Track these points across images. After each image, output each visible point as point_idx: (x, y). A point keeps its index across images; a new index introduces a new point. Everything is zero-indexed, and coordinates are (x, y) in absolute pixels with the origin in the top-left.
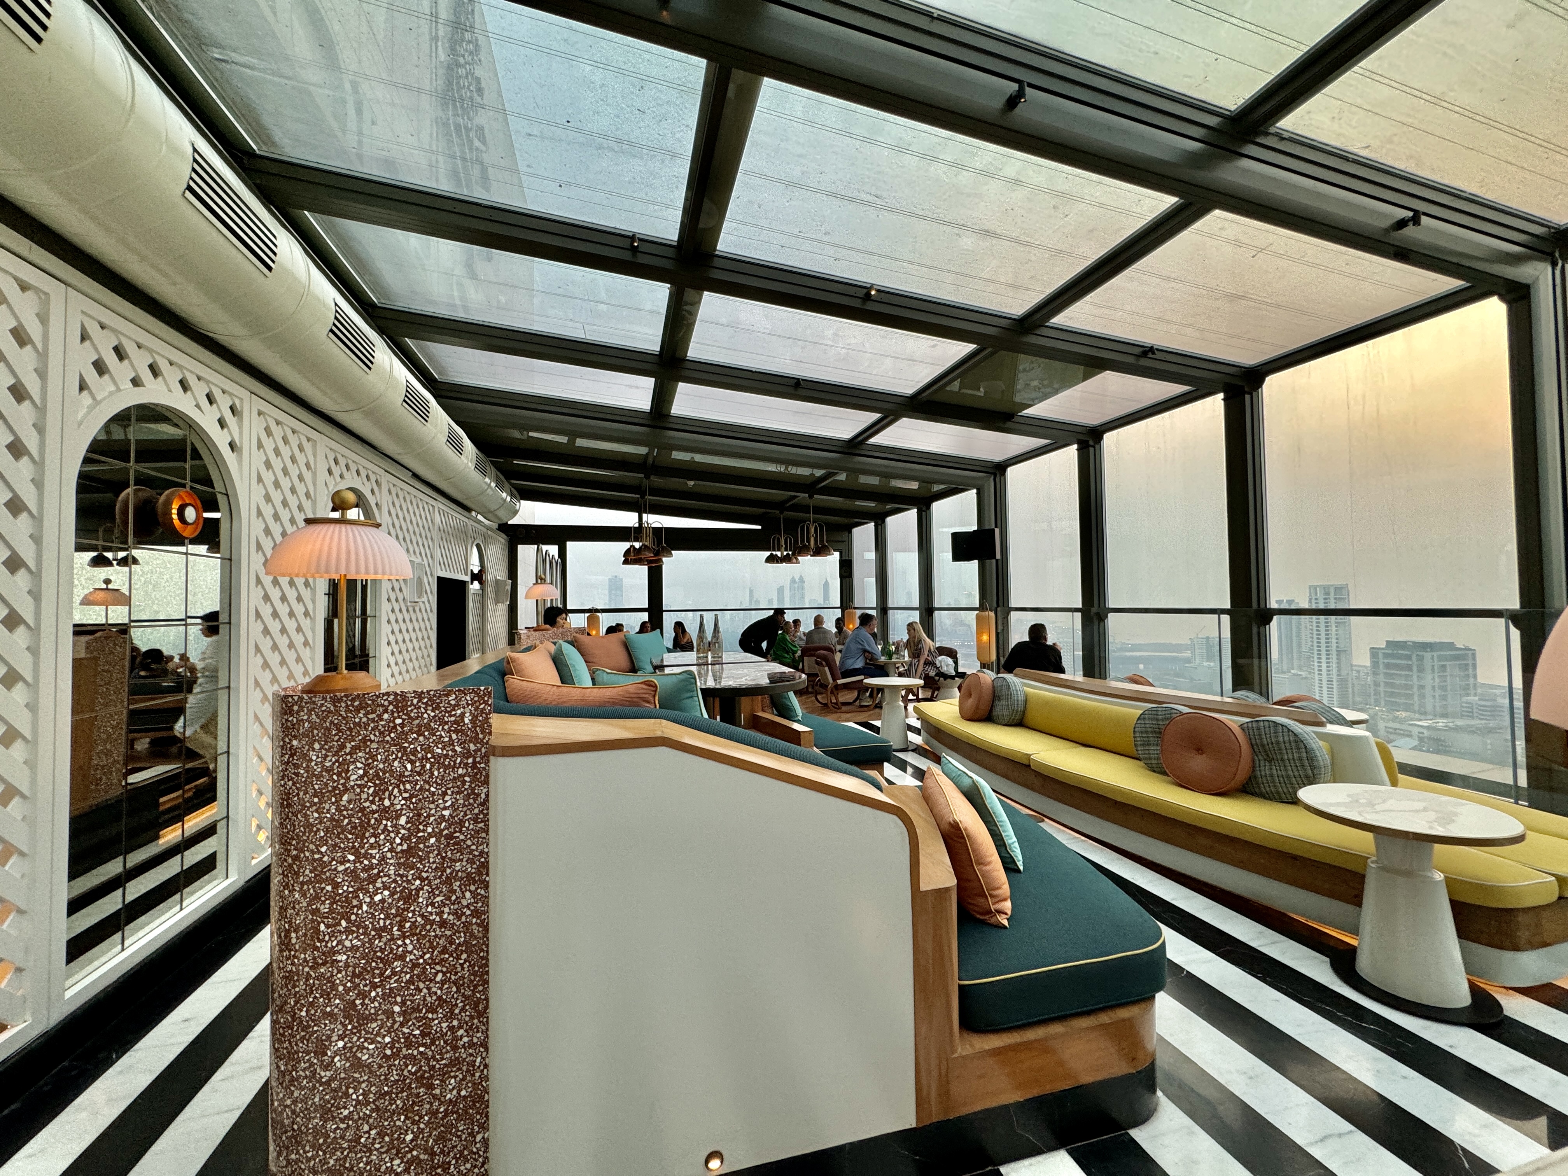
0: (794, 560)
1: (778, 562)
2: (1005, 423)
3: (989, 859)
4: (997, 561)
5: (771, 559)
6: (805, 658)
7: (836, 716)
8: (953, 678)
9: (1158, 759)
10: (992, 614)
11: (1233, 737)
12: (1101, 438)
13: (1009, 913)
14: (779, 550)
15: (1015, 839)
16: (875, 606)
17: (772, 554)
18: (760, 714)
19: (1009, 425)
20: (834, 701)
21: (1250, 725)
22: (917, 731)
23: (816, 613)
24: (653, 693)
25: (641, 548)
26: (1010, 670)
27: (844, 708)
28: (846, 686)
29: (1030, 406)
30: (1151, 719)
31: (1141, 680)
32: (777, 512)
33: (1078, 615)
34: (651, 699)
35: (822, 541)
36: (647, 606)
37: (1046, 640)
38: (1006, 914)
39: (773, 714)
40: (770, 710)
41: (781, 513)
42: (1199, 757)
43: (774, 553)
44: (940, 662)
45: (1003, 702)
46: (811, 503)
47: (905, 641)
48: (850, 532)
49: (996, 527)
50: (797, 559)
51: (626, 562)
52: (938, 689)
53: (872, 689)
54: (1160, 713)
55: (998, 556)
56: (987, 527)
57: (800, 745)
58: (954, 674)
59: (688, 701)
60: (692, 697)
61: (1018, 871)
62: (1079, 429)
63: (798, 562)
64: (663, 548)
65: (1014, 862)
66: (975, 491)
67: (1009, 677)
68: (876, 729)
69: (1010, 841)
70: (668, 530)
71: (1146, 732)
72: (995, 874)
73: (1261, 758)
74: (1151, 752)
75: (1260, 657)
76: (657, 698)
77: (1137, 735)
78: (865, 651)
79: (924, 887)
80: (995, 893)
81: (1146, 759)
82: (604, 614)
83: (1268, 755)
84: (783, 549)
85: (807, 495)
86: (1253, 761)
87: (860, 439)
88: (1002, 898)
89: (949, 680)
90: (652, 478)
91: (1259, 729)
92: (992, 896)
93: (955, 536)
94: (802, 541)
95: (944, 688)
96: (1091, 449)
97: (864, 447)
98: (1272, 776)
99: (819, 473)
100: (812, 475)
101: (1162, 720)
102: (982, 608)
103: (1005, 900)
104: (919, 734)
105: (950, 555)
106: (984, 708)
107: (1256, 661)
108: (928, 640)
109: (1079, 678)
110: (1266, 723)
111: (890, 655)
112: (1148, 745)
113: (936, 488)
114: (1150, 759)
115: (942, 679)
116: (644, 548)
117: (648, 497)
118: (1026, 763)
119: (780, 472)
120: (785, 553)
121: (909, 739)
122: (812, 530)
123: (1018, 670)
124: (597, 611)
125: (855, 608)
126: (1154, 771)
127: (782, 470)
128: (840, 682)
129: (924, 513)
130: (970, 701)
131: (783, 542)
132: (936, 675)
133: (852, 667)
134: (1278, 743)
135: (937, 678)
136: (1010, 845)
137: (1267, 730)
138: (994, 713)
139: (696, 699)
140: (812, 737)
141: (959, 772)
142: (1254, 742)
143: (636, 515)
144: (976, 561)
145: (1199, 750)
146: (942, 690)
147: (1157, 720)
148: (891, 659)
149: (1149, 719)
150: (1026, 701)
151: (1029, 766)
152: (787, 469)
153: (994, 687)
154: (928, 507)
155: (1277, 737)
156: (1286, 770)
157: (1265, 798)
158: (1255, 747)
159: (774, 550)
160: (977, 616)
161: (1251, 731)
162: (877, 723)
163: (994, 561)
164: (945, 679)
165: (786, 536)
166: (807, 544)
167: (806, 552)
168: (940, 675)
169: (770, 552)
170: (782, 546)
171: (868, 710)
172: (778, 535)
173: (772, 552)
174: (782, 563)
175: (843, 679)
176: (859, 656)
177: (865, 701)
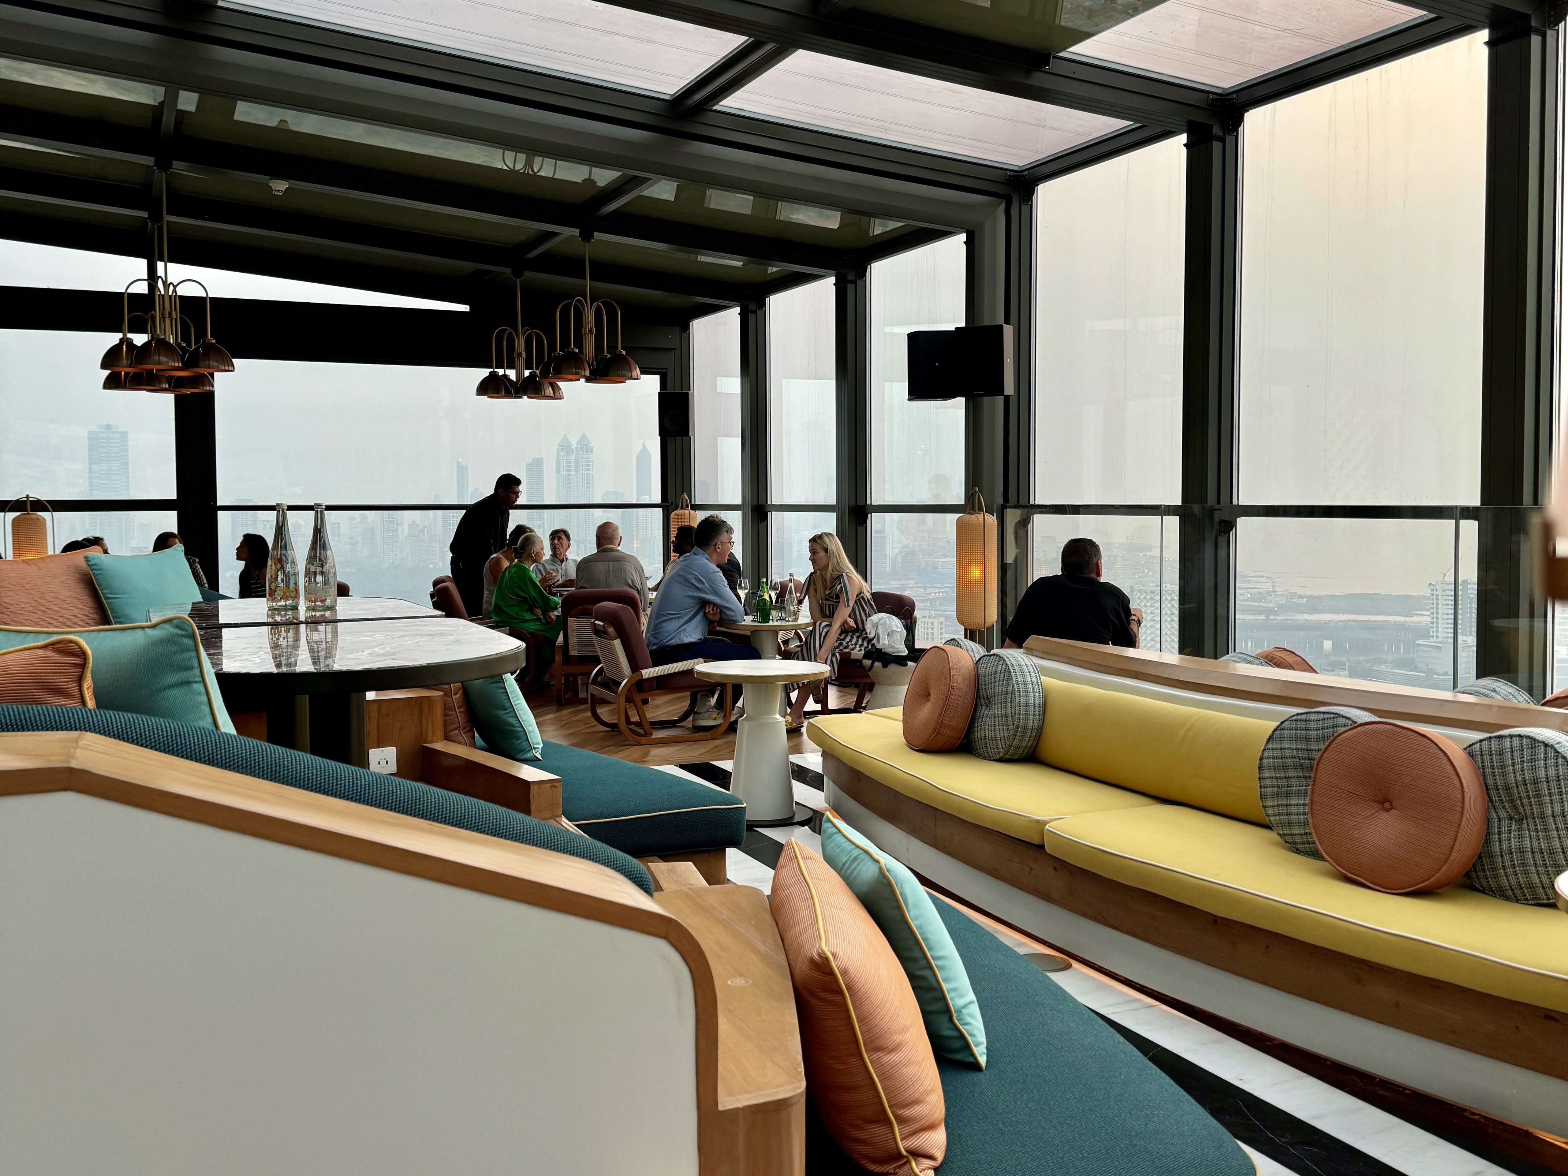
0: (549, 391)
1: (508, 394)
2: (1028, 73)
3: (898, 1038)
4: (1007, 398)
5: (489, 387)
6: (571, 621)
7: (636, 751)
8: (901, 661)
9: (1305, 824)
10: (992, 520)
11: (1452, 772)
12: (1239, 120)
13: (940, 1155)
14: (510, 364)
15: (972, 996)
16: (738, 501)
17: (493, 375)
18: (440, 746)
19: (1038, 79)
20: (635, 718)
21: (1485, 744)
22: (814, 780)
23: (600, 516)
24: (76, 671)
25: (146, 345)
26: (1019, 643)
27: (658, 734)
28: (663, 684)
29: (1088, 35)
30: (1297, 739)
31: (1290, 659)
32: (508, 271)
33: (1173, 523)
34: (73, 687)
35: (612, 347)
36: (173, 496)
37: (1099, 575)
38: (931, 1157)
39: (473, 745)
40: (465, 738)
41: (518, 274)
42: (1384, 815)
43: (501, 372)
44: (876, 626)
45: (997, 710)
46: (588, 250)
47: (802, 578)
48: (686, 328)
49: (1007, 321)
50: (556, 388)
51: (112, 383)
52: (871, 687)
53: (723, 685)
54: (1313, 725)
55: (1009, 388)
56: (987, 322)
57: (528, 812)
58: (905, 652)
59: (175, 692)
60: (188, 683)
61: (975, 1067)
62: (1192, 99)
63: (557, 395)
64: (208, 347)
65: (967, 1047)
66: (963, 237)
67: (1014, 656)
68: (721, 778)
69: (960, 1002)
70: (222, 305)
71: (1285, 767)
72: (909, 1071)
73: (1503, 814)
74: (1293, 810)
75: (1532, 615)
76: (88, 683)
77: (1267, 774)
78: (704, 603)
79: (727, 1102)
80: (907, 1112)
81: (1282, 824)
82: (58, 515)
83: (1515, 808)
84: (523, 363)
85: (576, 232)
86: (1488, 820)
87: (698, 96)
88: (928, 1123)
89: (893, 668)
90: (178, 166)
91: (1501, 753)
92: (901, 1120)
93: (916, 340)
94: (565, 344)
95: (880, 684)
96: (1217, 146)
97: (709, 118)
98: (1521, 851)
99: (604, 177)
100: (589, 182)
101: (1318, 740)
102: (970, 505)
103: (931, 1127)
104: (820, 787)
105: (903, 387)
106: (956, 721)
107: (1523, 622)
108: (857, 577)
109: (1171, 656)
110: (1516, 742)
111: (762, 611)
112: (1288, 795)
113: (879, 228)
114: (1290, 824)
115: (878, 664)
116: (157, 345)
117: (168, 218)
118: (1036, 840)
119: (512, 172)
120: (527, 373)
121: (796, 798)
122: (589, 319)
123: (1033, 640)
124: (40, 505)
125: (696, 507)
126: (1298, 851)
127: (519, 166)
128: (648, 673)
129: (850, 288)
130: (926, 711)
131: (520, 344)
132: (865, 657)
133: (674, 642)
134: (1536, 782)
135: (867, 663)
136: (959, 1011)
137: (1517, 754)
138: (978, 734)
139: (199, 687)
140: (559, 794)
141: (856, 852)
142: (1490, 781)
143: (142, 263)
144: (960, 401)
145: (1385, 802)
146: (877, 689)
147: (1307, 740)
148: (766, 619)
149: (1291, 739)
150: (1044, 707)
151: (1042, 847)
152: (529, 163)
153: (977, 677)
154: (862, 273)
155: (1533, 769)
156: (1548, 838)
157: (1507, 898)
158: (1493, 793)
159: (501, 365)
160: (960, 525)
161: (1487, 758)
162: (727, 765)
163: (1002, 397)
164: (885, 666)
165: (527, 330)
166: (577, 350)
167: (574, 370)
168: (875, 655)
169: (492, 370)
170: (520, 355)
171: (710, 737)
172: (510, 330)
173: (496, 370)
174: (520, 397)
175: (655, 665)
176: (692, 613)
177: (706, 715)
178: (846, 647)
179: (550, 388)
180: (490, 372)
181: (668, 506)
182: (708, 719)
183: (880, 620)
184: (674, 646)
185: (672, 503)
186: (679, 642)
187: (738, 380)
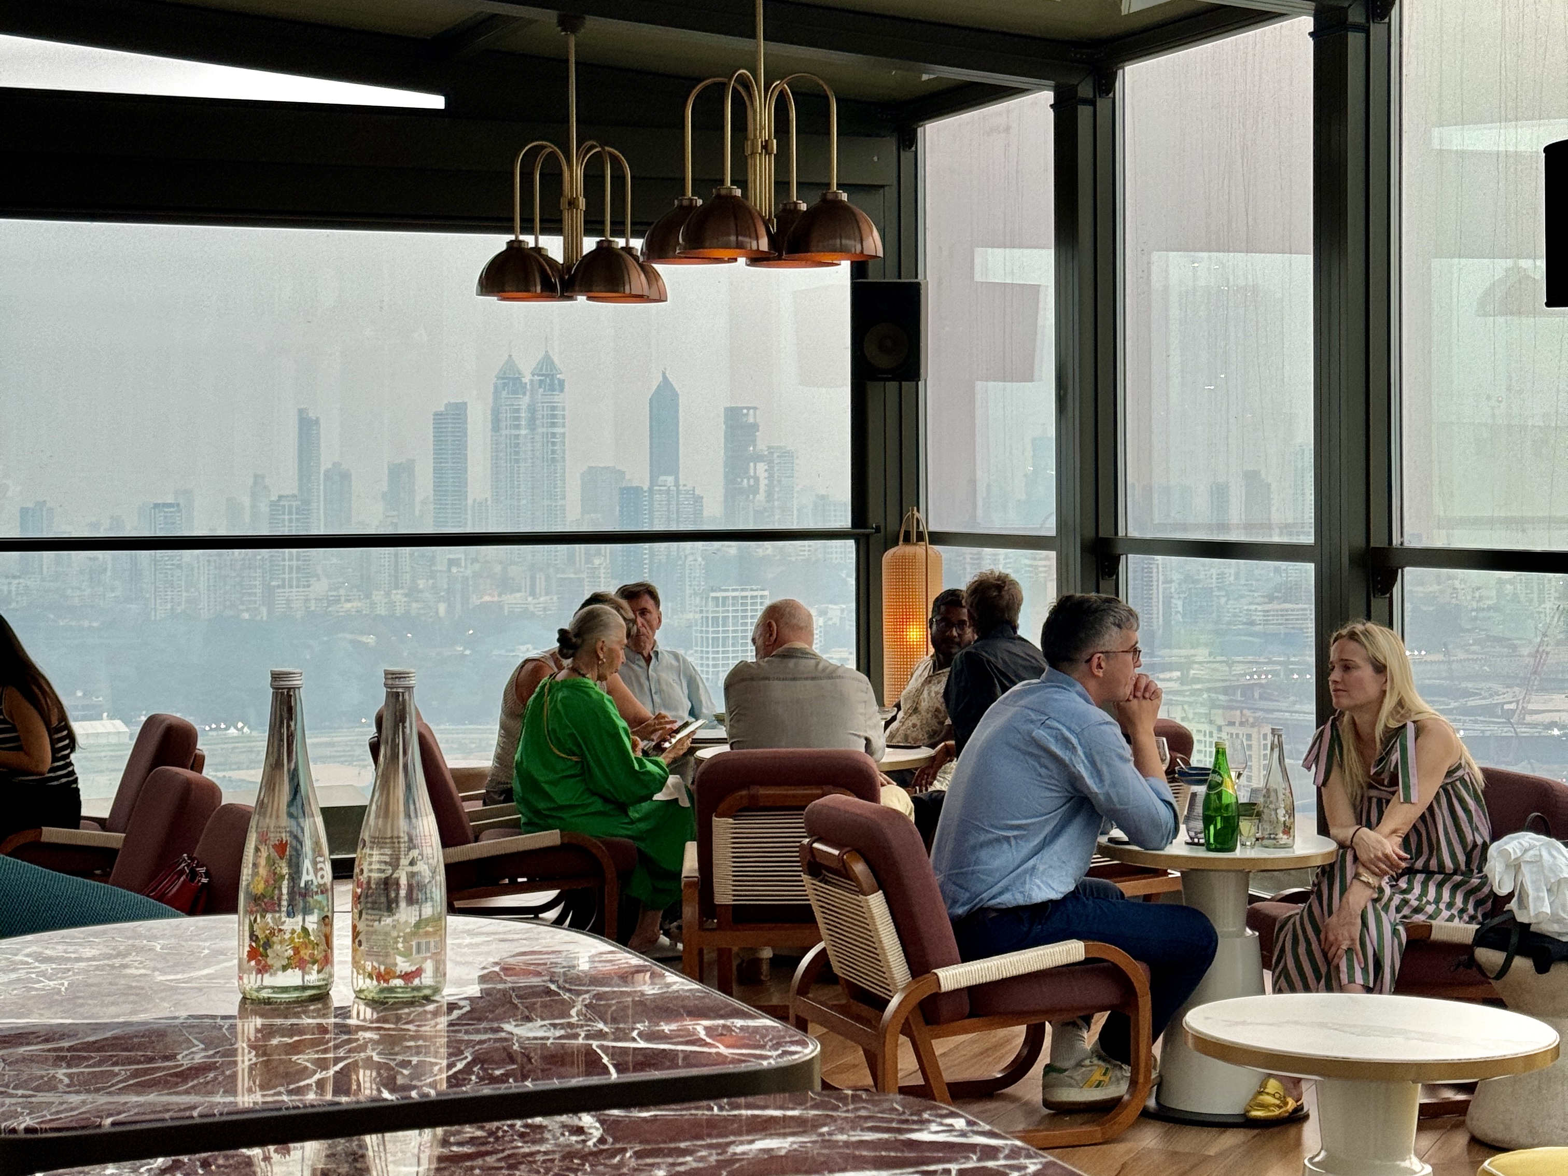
1: (545, 291)
6: (720, 824)
14: (552, 226)
17: (514, 248)
28: (985, 1003)
41: (569, 23)
43: (529, 240)
48: (908, 140)
50: (654, 278)
84: (576, 218)
115: (1522, 963)
122: (763, 121)
125: (938, 538)
128: (952, 977)
129: (1354, 41)
132: (1481, 939)
154: (1381, 7)
159: (528, 228)
164: (1542, 967)
165: (592, 147)
166: (738, 192)
167: (733, 238)
168: (1514, 940)
169: (512, 237)
170: (572, 203)
171: (1099, 1137)
172: (551, 147)
173: (522, 237)
174: (570, 298)
175: (967, 956)
176: (1048, 829)
177: (1078, 1075)
178: (1417, 910)
179: (643, 276)
180: (510, 243)
181: (867, 536)
182: (1085, 1083)
183: (1526, 851)
184: (1008, 909)
185: (878, 530)
186: (1021, 900)
187: (1049, 256)
